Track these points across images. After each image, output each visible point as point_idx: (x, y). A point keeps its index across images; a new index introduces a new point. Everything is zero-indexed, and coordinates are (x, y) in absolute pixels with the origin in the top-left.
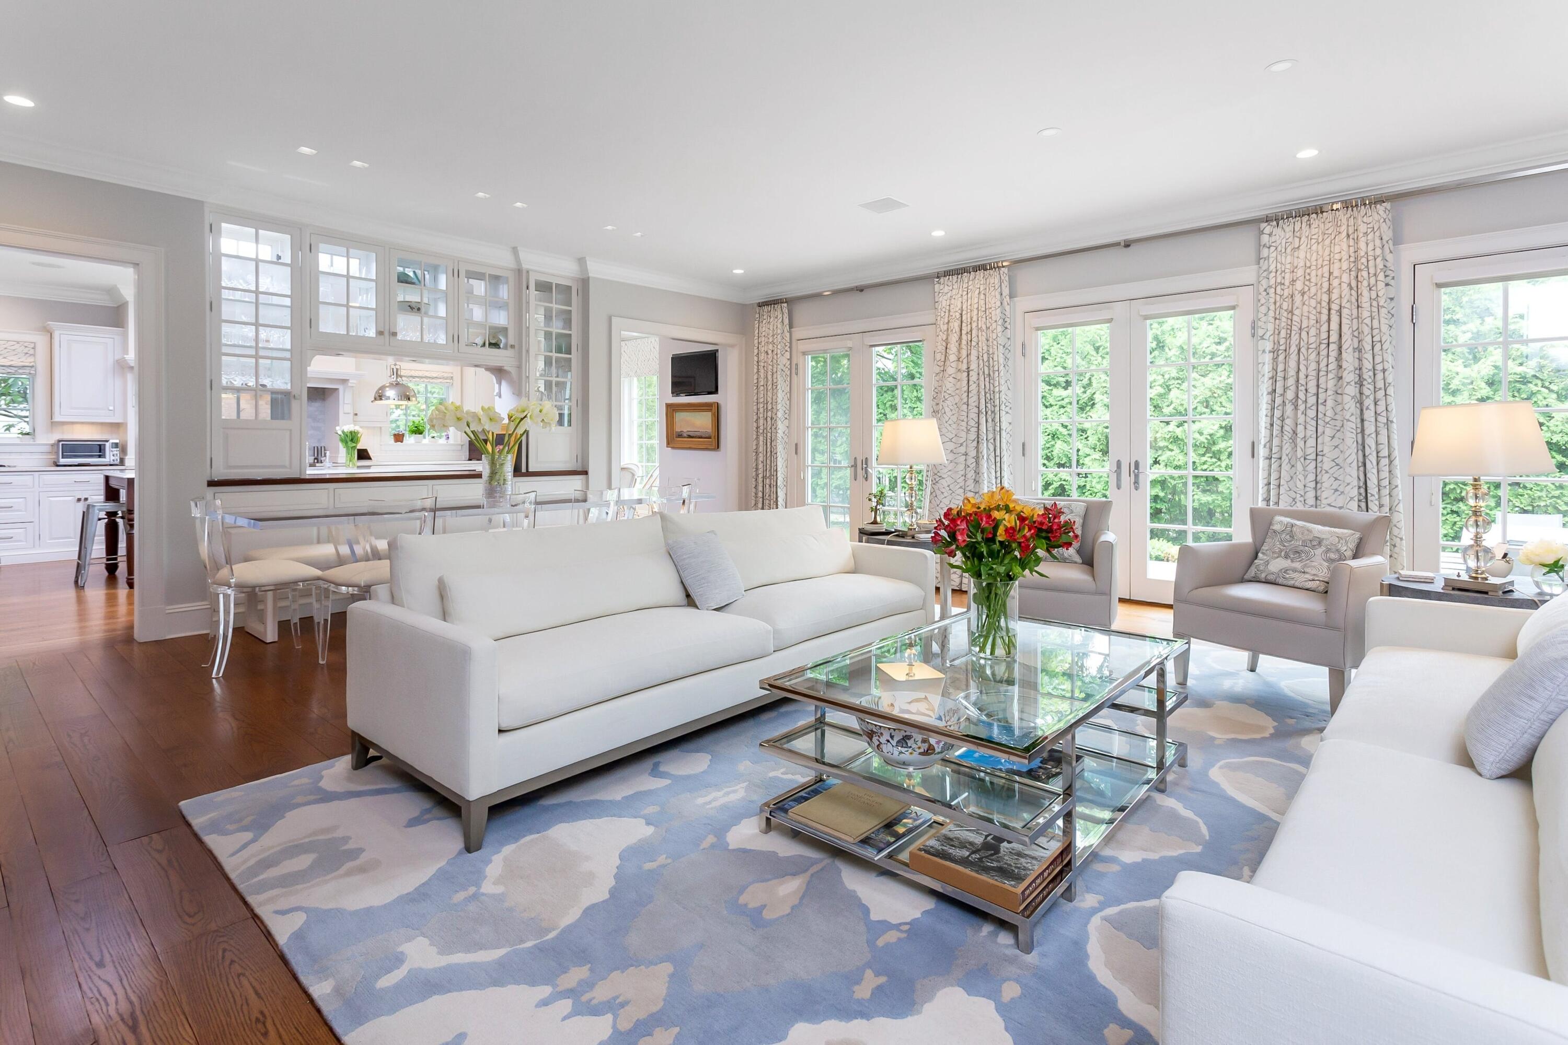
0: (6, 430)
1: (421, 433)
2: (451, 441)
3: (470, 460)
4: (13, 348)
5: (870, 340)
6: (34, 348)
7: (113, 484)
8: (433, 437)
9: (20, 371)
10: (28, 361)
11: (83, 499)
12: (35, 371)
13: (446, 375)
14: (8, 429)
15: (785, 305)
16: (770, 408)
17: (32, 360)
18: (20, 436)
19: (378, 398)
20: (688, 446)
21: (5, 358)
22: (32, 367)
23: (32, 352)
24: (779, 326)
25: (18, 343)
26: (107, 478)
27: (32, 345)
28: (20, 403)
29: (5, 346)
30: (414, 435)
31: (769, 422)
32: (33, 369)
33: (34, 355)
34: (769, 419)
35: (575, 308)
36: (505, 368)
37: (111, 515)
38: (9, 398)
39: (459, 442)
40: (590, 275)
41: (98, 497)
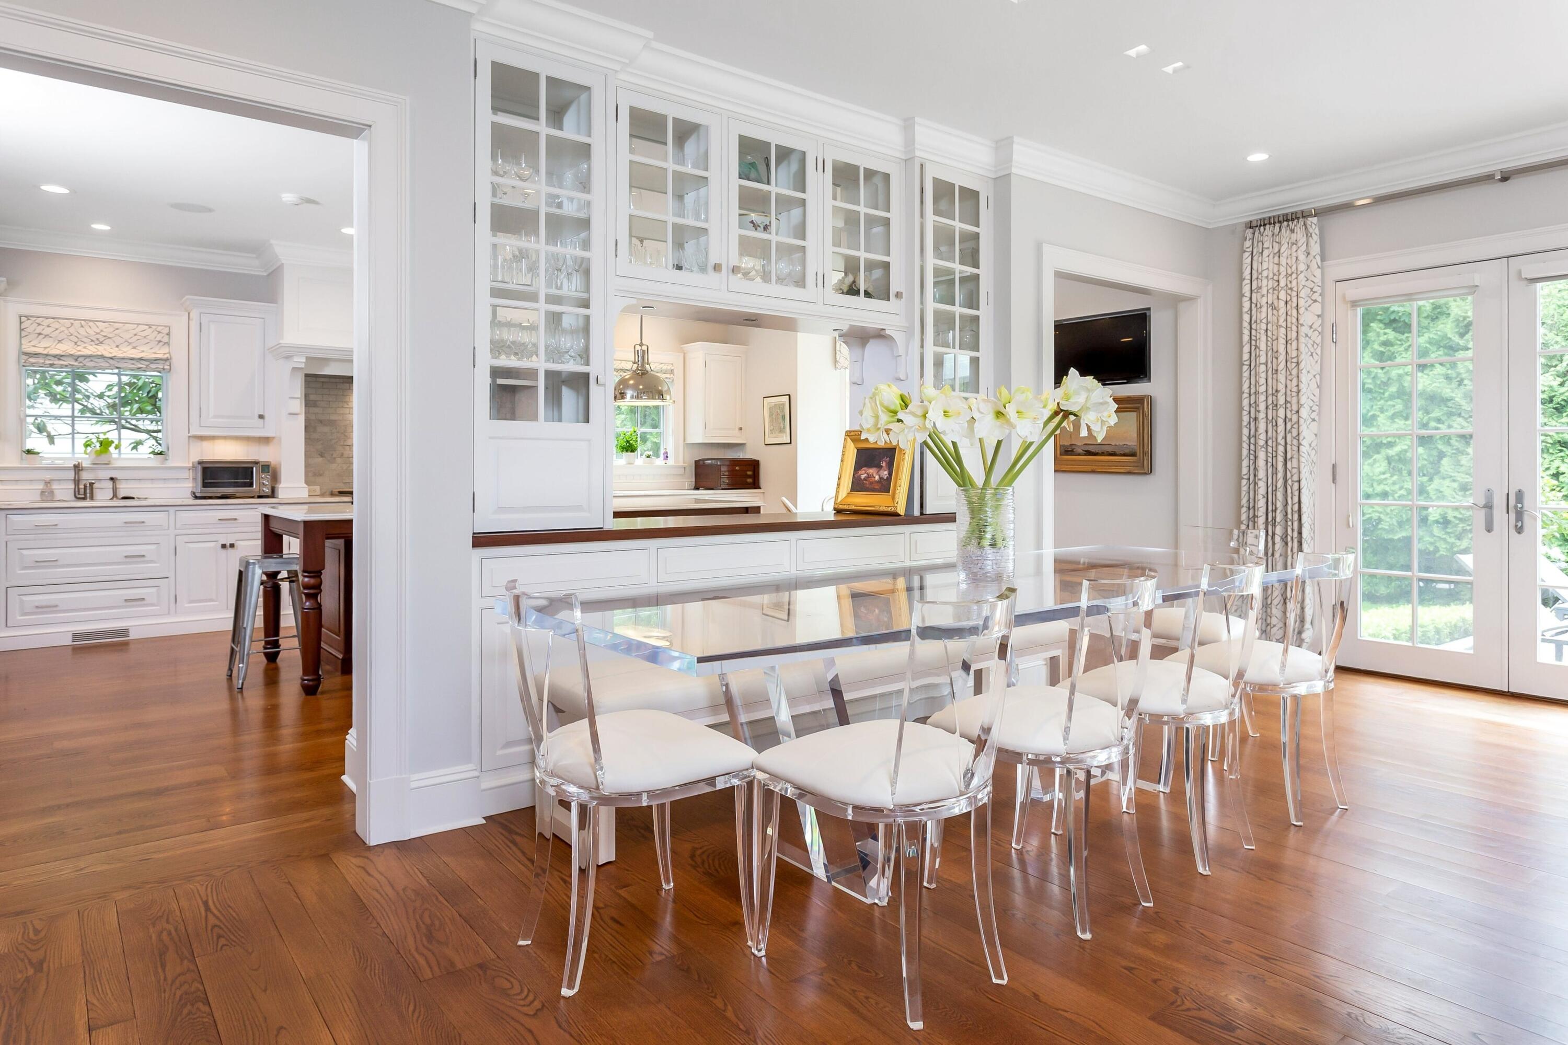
0: (133, 449)
1: (633, 451)
2: (671, 461)
3: (697, 488)
4: (144, 334)
5: (1531, 268)
6: (168, 334)
7: (275, 527)
8: (649, 457)
9: (153, 366)
10: (161, 353)
11: (228, 545)
12: (170, 366)
13: (665, 367)
14: (135, 448)
15: (1315, 220)
16: (1282, 401)
17: (167, 351)
18: (152, 456)
19: (618, 395)
20: (1089, 468)
21: (134, 348)
22: (167, 360)
23: (166, 339)
24: (1302, 257)
25: (150, 326)
26: (267, 518)
27: (167, 330)
28: (149, 413)
29: (135, 332)
30: (625, 454)
31: (1281, 428)
32: (168, 363)
33: (168, 344)
34: (1281, 422)
35: (986, 231)
36: (887, 332)
37: (273, 576)
38: (136, 406)
39: (681, 464)
40: (1014, 170)
41: (253, 545)
